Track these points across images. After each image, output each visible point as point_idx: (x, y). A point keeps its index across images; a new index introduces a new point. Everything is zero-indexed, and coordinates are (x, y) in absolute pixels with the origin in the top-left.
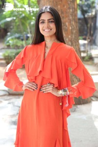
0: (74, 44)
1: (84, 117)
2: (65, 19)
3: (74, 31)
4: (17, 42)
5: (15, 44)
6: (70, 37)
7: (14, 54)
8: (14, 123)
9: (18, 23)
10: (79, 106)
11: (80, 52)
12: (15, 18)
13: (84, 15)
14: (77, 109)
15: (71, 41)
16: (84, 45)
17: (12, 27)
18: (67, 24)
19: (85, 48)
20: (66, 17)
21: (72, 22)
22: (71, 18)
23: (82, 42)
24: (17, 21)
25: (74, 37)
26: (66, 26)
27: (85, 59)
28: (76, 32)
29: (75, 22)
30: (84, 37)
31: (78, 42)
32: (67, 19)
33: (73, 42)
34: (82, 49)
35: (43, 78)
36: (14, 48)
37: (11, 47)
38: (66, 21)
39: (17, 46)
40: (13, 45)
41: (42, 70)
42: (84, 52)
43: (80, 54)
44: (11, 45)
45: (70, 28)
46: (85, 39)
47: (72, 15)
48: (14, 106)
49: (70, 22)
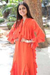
0: (40, 20)
1: (45, 54)
2: (35, 8)
3: (40, 14)
4: (13, 19)
5: (12, 19)
6: (38, 16)
7: (12, 24)
8: (12, 57)
9: (14, 10)
10: (42, 49)
11: (43, 23)
12: (12, 7)
13: (45, 6)
14: (41, 50)
15: (38, 18)
16: (45, 20)
17: (11, 12)
18: (36, 10)
19: (45, 21)
20: (36, 7)
21: (39, 9)
22: (38, 7)
23: (43, 18)
24: (13, 9)
25: (40, 16)
26: (36, 11)
27: (45, 27)
28: (41, 14)
29: (40, 9)
30: (45, 16)
31: (42, 18)
32: (36, 8)
33: (40, 18)
34: (44, 22)
35: (21, 35)
36: (12, 22)
37: (11, 21)
38: (36, 9)
39: (13, 20)
40: (11, 20)
41: (20, 32)
42: (45, 23)
43: (43, 24)
44: (10, 20)
45: (38, 12)
46: (45, 17)
47: (39, 6)
48: (12, 48)
49: (38, 9)
